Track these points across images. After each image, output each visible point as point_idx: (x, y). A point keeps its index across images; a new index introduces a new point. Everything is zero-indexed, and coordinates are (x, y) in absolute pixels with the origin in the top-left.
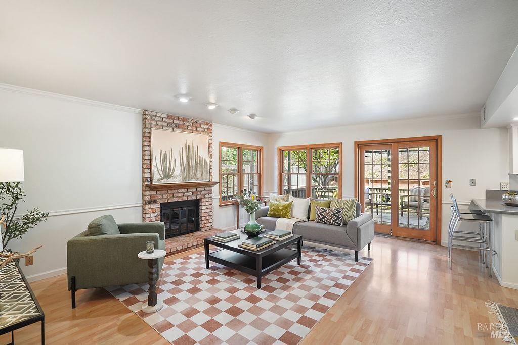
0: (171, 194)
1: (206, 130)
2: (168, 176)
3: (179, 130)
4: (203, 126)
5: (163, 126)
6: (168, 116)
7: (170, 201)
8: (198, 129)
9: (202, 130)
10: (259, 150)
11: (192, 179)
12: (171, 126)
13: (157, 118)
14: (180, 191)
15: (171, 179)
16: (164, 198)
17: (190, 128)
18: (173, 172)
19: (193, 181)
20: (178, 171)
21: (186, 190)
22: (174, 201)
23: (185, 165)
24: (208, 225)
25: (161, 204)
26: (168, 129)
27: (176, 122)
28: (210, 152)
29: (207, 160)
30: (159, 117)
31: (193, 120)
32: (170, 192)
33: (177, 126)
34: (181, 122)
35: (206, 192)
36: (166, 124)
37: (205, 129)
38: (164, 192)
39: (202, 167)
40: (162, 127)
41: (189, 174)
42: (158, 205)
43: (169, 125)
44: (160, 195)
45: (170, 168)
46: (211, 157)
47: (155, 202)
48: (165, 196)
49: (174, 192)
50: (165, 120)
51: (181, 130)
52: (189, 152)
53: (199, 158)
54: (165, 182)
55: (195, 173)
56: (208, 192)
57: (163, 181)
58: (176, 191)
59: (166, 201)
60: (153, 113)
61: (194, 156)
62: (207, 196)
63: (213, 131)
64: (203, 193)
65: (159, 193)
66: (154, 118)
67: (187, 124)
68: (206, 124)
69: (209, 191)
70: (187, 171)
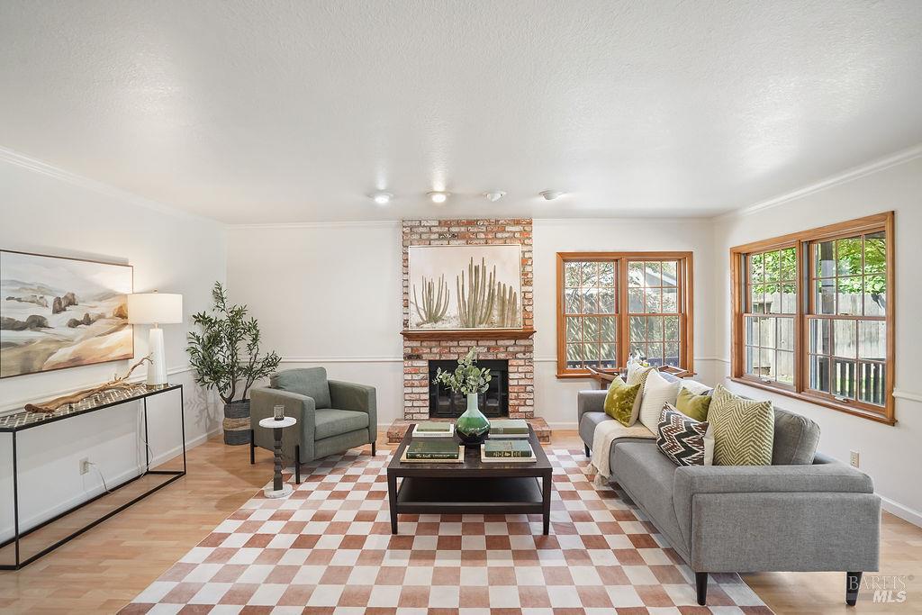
0: (446, 347)
1: (517, 235)
2: (433, 318)
3: (459, 242)
4: (508, 228)
5: (430, 240)
6: (440, 222)
7: (443, 358)
8: (499, 235)
9: (507, 235)
10: (684, 258)
11: (480, 323)
12: (445, 238)
13: (421, 229)
14: (462, 343)
15: (440, 323)
16: (434, 352)
17: (482, 236)
18: (444, 312)
19: (483, 327)
20: (453, 310)
21: (474, 343)
22: (451, 359)
23: (466, 300)
24: (521, 409)
25: (430, 361)
26: (440, 242)
27: (454, 230)
28: (525, 274)
29: (517, 289)
30: (424, 226)
31: (489, 221)
32: (444, 344)
33: (454, 236)
34: (463, 229)
35: (517, 349)
36: (436, 236)
37: (514, 233)
38: (433, 344)
39: (504, 302)
40: (429, 243)
41: (474, 316)
42: (423, 364)
43: (441, 236)
44: (426, 347)
45: (438, 305)
46: (527, 282)
47: (419, 357)
48: (435, 350)
49: (451, 344)
50: (434, 229)
51: (464, 242)
52: (477, 277)
53: (496, 288)
54: (428, 327)
55: (489, 313)
56: (523, 349)
57: (425, 326)
58: (456, 343)
59: (438, 358)
60: (413, 223)
61: (487, 284)
62: (519, 356)
63: (534, 235)
64: (511, 349)
65: (425, 344)
66: (415, 230)
67: (476, 230)
68: (517, 223)
69: (525, 346)
70: (470, 310)
